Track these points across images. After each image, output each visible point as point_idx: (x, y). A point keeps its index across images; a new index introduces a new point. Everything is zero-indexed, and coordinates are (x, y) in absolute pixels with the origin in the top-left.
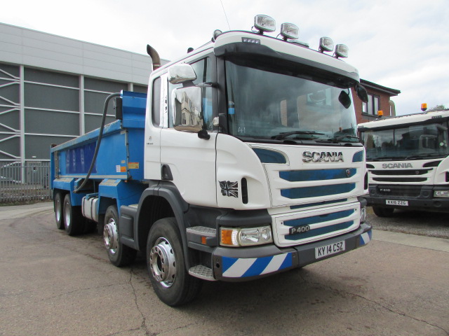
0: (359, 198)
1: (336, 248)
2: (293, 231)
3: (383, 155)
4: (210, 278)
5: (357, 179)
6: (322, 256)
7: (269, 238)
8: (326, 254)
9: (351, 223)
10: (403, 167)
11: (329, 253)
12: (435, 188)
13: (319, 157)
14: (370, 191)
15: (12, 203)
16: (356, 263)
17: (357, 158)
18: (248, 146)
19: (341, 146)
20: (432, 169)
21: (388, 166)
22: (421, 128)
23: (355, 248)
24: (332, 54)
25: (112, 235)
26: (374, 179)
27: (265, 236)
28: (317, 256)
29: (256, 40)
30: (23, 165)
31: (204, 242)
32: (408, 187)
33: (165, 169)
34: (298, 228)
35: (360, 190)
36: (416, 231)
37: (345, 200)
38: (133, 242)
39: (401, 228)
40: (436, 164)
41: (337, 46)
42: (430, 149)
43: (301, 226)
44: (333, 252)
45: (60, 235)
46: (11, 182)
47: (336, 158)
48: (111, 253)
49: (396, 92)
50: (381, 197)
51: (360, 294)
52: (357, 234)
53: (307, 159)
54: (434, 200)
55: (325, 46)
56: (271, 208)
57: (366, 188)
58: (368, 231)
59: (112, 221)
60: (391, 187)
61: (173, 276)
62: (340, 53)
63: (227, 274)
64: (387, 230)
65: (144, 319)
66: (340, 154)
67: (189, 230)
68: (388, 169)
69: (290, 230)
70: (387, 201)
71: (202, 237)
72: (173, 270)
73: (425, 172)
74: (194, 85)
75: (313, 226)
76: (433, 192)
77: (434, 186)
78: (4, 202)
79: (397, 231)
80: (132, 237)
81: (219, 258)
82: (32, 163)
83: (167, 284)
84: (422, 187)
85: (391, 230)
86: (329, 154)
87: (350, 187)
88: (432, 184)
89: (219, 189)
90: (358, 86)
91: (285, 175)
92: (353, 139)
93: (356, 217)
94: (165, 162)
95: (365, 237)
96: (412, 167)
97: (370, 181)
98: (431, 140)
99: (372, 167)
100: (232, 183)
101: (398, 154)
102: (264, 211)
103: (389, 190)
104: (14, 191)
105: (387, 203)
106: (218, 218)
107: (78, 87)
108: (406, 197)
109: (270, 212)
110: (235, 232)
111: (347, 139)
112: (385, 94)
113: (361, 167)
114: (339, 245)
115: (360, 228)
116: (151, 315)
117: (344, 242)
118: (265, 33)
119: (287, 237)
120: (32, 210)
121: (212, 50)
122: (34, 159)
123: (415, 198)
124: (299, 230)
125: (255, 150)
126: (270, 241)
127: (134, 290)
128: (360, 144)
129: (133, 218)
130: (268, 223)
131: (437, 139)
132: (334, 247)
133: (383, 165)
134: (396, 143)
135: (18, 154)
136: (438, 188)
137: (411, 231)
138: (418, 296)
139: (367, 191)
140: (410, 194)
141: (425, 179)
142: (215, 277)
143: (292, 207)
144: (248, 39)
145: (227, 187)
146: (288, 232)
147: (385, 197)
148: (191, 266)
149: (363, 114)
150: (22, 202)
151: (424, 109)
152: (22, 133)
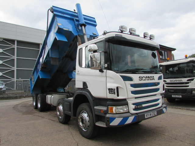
0: (161, 94)
1: (153, 114)
2: (136, 107)
3: (170, 76)
4: (105, 126)
5: (160, 86)
6: (148, 117)
7: (127, 110)
8: (149, 116)
9: (158, 104)
10: (178, 81)
11: (150, 116)
12: (193, 90)
13: (145, 78)
14: (165, 91)
15: (12, 98)
16: (161, 121)
17: (160, 78)
18: (118, 75)
19: (153, 74)
20: (191, 82)
21: (172, 81)
22: (185, 65)
23: (161, 114)
24: (148, 38)
25: (60, 111)
26: (167, 86)
27: (126, 109)
28: (146, 117)
29: (120, 35)
30: (15, 82)
31: (102, 112)
32: (181, 90)
33: (85, 84)
34: (138, 106)
35: (161, 91)
36: (186, 108)
37: (155, 95)
38: (71, 113)
39: (179, 107)
40: (193, 80)
41: (150, 35)
42: (189, 74)
43: (139, 105)
44: (152, 116)
45: (36, 111)
46: (10, 89)
47: (152, 78)
48: (60, 118)
49: (174, 49)
50: (170, 94)
51: (163, 133)
52: (161, 108)
53: (141, 79)
54: (192, 95)
55: (146, 36)
56: (128, 99)
57: (164, 90)
58: (165, 107)
59: (60, 105)
60: (174, 90)
61: (88, 126)
62: (152, 38)
63: (111, 124)
64: (173, 108)
65: (78, 143)
66: (153, 77)
67: (95, 107)
68: (172, 82)
69: (135, 107)
70: (172, 96)
71: (101, 110)
72: (88, 124)
73: (188, 83)
74: (98, 52)
75: (144, 105)
76: (192, 91)
77: (192, 89)
78: (8, 98)
79: (177, 108)
80: (70, 111)
81: (108, 118)
82: (19, 81)
83: (85, 129)
84: (187, 90)
85: (175, 108)
86: (149, 77)
87: (157, 90)
88: (191, 88)
89: (108, 91)
90: (159, 50)
91: (133, 86)
92: (158, 71)
93: (160, 101)
94: (84, 81)
95: (164, 110)
96: (182, 81)
97: (165, 87)
98: (190, 69)
99: (166, 81)
100: (113, 89)
101: (176, 76)
102: (125, 100)
103: (173, 91)
104: (13, 93)
105: (173, 96)
106: (108, 102)
107: (39, 49)
108: (181, 94)
109: (127, 100)
110: (114, 108)
111: (155, 71)
112: (169, 50)
113: (162, 82)
114: (154, 113)
115: (162, 106)
116: (80, 142)
117: (156, 112)
118: (123, 32)
119: (134, 110)
120: (22, 101)
121: (104, 39)
122: (20, 79)
123: (184, 94)
124: (139, 107)
125: (121, 76)
126: (128, 111)
127: (71, 133)
128: (161, 73)
129: (70, 103)
130: (127, 104)
131: (192, 69)
132: (152, 114)
133: (170, 80)
134: (175, 71)
135: (13, 77)
136: (194, 90)
137: (183, 108)
138: (187, 134)
139: (164, 91)
140: (182, 93)
141: (188, 86)
142: (107, 126)
143: (136, 98)
144: (118, 35)
145: (111, 91)
146: (134, 108)
147: (172, 94)
148: (97, 121)
149: (161, 59)
150: (16, 98)
151: (186, 57)
152: (15, 68)
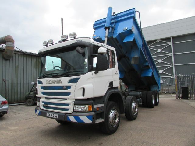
5: (71, 90)
6: (49, 116)
11: (52, 117)
37: (66, 99)
43: (46, 104)
66: (60, 80)
69: (43, 104)
75: (49, 105)
93: (71, 107)
117: (58, 115)
135: (173, 74)
